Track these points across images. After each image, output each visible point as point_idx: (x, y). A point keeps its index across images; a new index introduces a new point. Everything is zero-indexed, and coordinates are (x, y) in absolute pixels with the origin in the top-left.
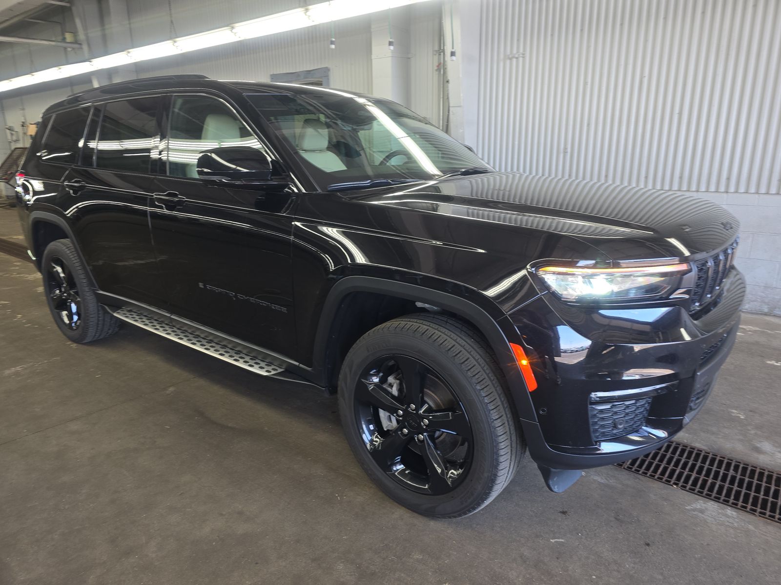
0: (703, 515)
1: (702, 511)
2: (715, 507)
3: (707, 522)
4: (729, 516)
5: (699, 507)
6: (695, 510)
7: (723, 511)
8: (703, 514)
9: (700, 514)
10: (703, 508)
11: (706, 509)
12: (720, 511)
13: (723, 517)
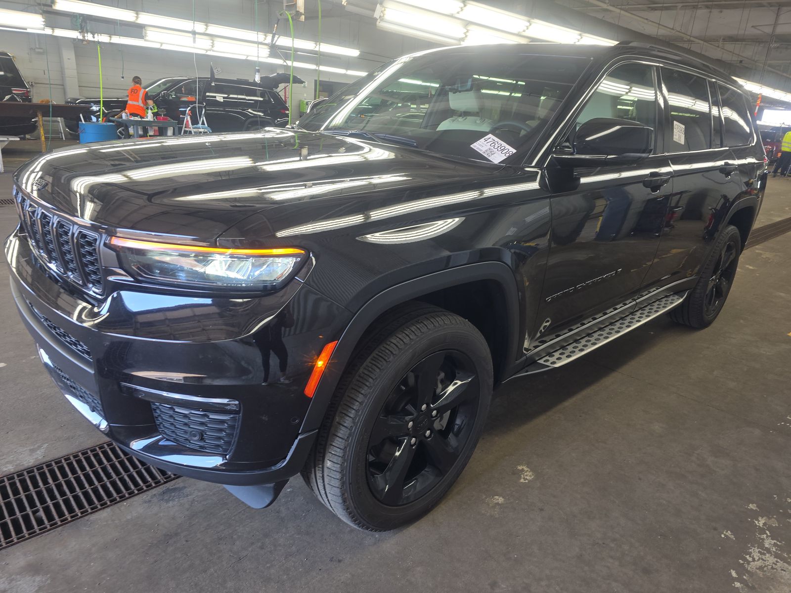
0: (29, 448)
1: (32, 451)
2: (25, 463)
3: (21, 446)
4: (8, 464)
5: (38, 452)
6: (39, 447)
7: (15, 464)
8: (30, 450)
9: (32, 448)
10: (34, 454)
11: (30, 455)
12: (18, 462)
13: (12, 459)
